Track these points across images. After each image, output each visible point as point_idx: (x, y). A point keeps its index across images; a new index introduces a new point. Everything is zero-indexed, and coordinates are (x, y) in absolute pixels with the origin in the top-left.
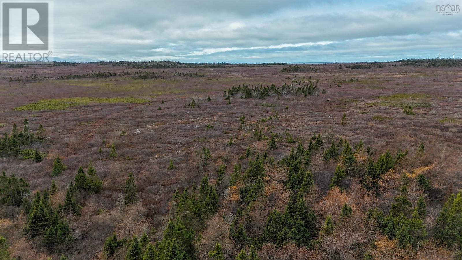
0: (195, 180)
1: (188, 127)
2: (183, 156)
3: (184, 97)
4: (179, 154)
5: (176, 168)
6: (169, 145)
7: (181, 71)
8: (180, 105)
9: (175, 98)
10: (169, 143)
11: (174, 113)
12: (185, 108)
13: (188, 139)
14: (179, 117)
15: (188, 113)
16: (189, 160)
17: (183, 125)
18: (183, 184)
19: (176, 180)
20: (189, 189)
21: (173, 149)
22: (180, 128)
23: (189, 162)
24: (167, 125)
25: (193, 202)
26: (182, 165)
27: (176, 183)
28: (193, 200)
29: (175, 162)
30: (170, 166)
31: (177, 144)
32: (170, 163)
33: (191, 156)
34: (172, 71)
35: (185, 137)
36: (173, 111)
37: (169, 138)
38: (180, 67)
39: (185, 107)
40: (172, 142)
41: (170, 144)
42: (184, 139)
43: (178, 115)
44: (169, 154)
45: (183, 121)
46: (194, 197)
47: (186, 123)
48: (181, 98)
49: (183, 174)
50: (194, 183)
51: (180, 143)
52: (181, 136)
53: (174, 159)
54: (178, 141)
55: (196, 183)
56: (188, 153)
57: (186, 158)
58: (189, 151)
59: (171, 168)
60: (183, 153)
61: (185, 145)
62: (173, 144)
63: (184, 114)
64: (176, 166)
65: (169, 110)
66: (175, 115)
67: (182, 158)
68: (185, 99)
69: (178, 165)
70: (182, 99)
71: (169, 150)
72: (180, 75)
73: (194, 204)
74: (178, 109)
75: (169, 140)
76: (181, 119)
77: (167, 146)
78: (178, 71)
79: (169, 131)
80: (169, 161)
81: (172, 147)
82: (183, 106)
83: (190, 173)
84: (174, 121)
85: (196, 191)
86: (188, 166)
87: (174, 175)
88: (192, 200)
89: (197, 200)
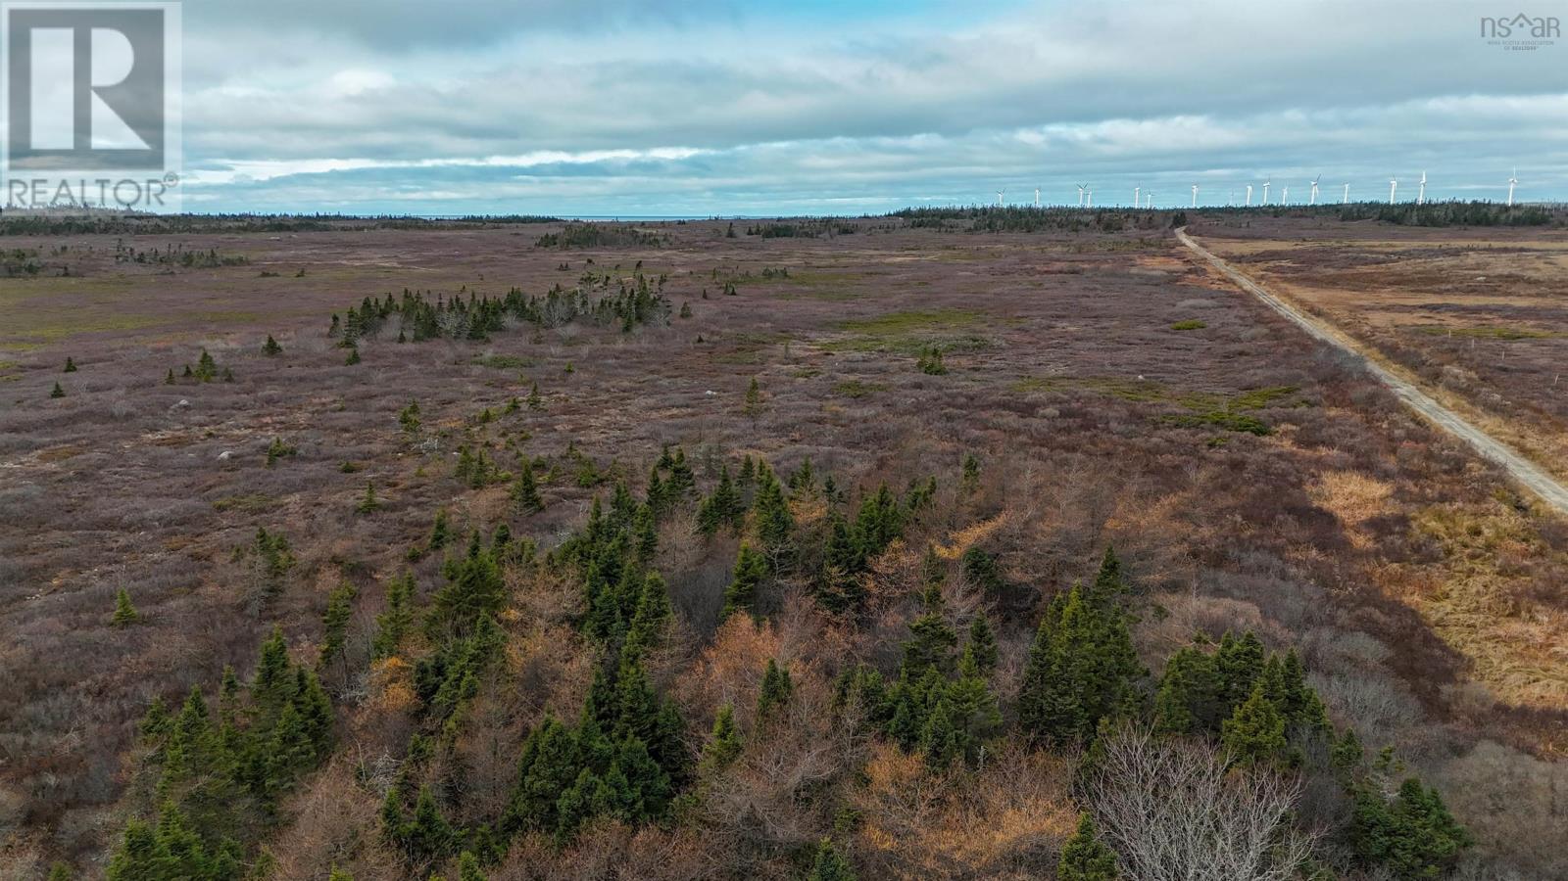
0: (234, 654)
1: (190, 456)
2: (176, 572)
3: (162, 345)
4: (155, 562)
5: (146, 621)
6: (108, 532)
7: (143, 246)
8: (147, 375)
9: (122, 348)
10: (110, 524)
11: (121, 407)
12: (169, 386)
13: (191, 502)
14: (149, 420)
15: (184, 402)
16: (200, 583)
17: (165, 450)
18: (179, 675)
19: (151, 664)
20: (207, 693)
21: (126, 549)
22: (153, 464)
23: (201, 590)
24: (96, 455)
25: (230, 740)
26: (173, 604)
27: (148, 677)
28: (228, 733)
29: (140, 598)
30: (121, 614)
31: (143, 527)
32: (118, 602)
33: (209, 568)
34: (107, 243)
35: (180, 496)
36: (119, 398)
37: (104, 507)
38: (139, 230)
39: (171, 380)
40: (121, 518)
41: (113, 528)
42: (176, 504)
43: (140, 412)
44: (110, 569)
45: (168, 434)
46: (233, 719)
47: (177, 443)
48: (150, 346)
49: (179, 639)
50: (226, 667)
51: (159, 520)
52: (159, 496)
53: (137, 584)
54: (147, 514)
55: (238, 665)
56: (195, 557)
57: (189, 577)
58: (200, 550)
59: (126, 621)
60: (176, 557)
61: (182, 529)
62: (127, 528)
63: (168, 408)
64: (148, 610)
65: (100, 395)
66: (129, 416)
67: (171, 579)
68: (170, 349)
69: (154, 607)
70: (158, 350)
71: (111, 554)
72: (141, 259)
73: (231, 744)
74: (139, 392)
75: (106, 514)
76: (154, 429)
77: (101, 539)
78: (130, 243)
79: (107, 480)
80: (113, 597)
81: (122, 541)
82: (161, 376)
83: (210, 632)
84: (126, 438)
85: (237, 696)
86: (196, 606)
87: (138, 647)
88: (224, 731)
89: (247, 727)
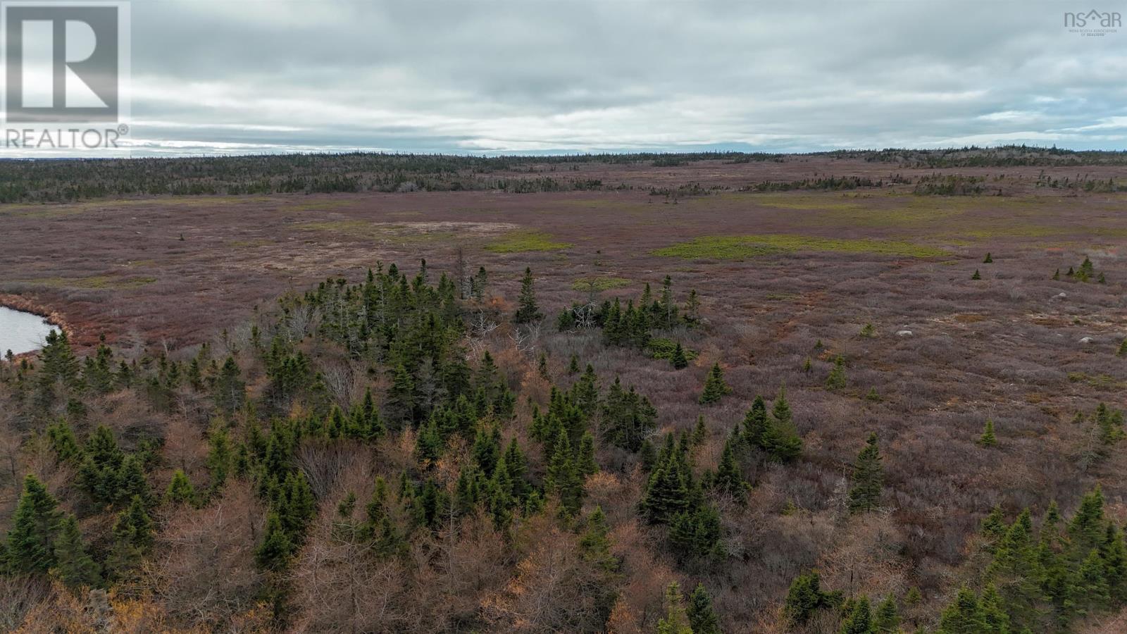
0: (1060, 492)
1: (1058, 335)
2: (1029, 418)
3: (1056, 250)
4: (1016, 408)
5: (1001, 448)
6: (989, 379)
7: (1057, 175)
8: (1040, 271)
9: (1027, 250)
10: (991, 373)
11: (1016, 292)
12: (1055, 281)
13: (1051, 370)
14: (1034, 304)
15: (1062, 294)
16: (1046, 432)
17: (1041, 328)
18: (1018, 494)
19: (999, 479)
20: (1035, 514)
21: (1000, 393)
22: (1030, 336)
23: (1046, 437)
24: (992, 323)
25: (1044, 555)
26: (1023, 441)
27: (995, 487)
28: (1043, 550)
29: (1001, 430)
30: (986, 438)
31: (1014, 381)
32: (985, 429)
33: (1055, 422)
34: (1033, 173)
35: (1044, 364)
36: (1017, 285)
37: (991, 361)
38: (1058, 163)
39: (1056, 277)
40: (999, 371)
41: (993, 376)
42: (1041, 369)
43: (1029, 297)
44: (985, 404)
45: (1046, 316)
46: (1049, 542)
47: (1051, 324)
48: (1047, 250)
49: (1022, 468)
50: (1053, 501)
51: (1027, 377)
52: (1028, 360)
53: (1000, 420)
54: (1019, 372)
55: (1062, 502)
56: (1046, 412)
57: (1038, 425)
58: (1051, 407)
59: (988, 443)
60: (1031, 408)
61: (1041, 388)
62: (1003, 378)
63: (1049, 297)
64: (1005, 440)
65: (1004, 282)
66: (1021, 299)
67: (1025, 422)
68: (1060, 254)
69: (1009, 439)
70: (1051, 254)
71: (987, 394)
72: (1054, 185)
73: (1044, 560)
74: (1031, 283)
75: (990, 365)
76: (1035, 312)
77: (983, 382)
78: (1049, 173)
79: (996, 342)
80: (983, 424)
81: (997, 387)
82: (1051, 274)
83: (1046, 469)
84: (1016, 314)
85: (1056, 525)
86: (1039, 448)
87: (992, 464)
88: (1040, 547)
89: (1059, 551)
